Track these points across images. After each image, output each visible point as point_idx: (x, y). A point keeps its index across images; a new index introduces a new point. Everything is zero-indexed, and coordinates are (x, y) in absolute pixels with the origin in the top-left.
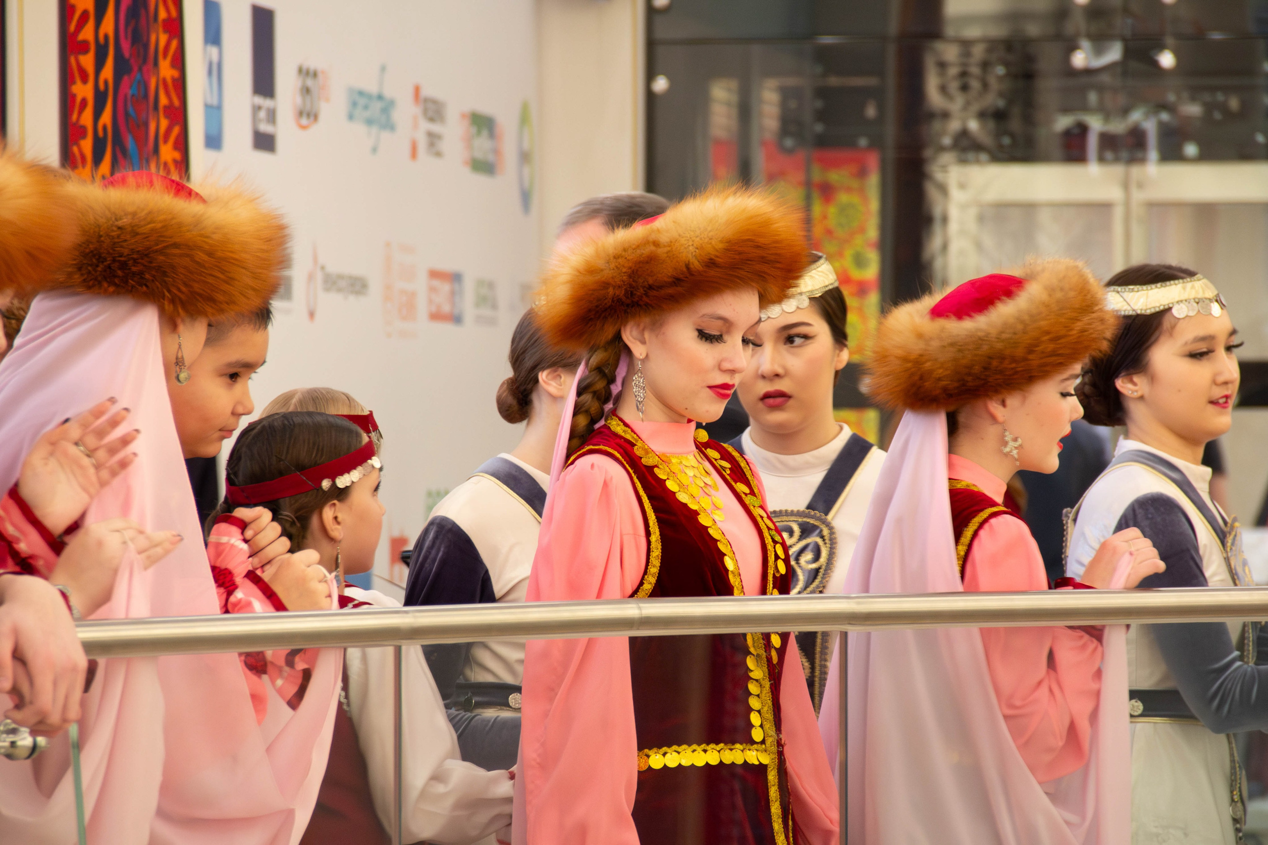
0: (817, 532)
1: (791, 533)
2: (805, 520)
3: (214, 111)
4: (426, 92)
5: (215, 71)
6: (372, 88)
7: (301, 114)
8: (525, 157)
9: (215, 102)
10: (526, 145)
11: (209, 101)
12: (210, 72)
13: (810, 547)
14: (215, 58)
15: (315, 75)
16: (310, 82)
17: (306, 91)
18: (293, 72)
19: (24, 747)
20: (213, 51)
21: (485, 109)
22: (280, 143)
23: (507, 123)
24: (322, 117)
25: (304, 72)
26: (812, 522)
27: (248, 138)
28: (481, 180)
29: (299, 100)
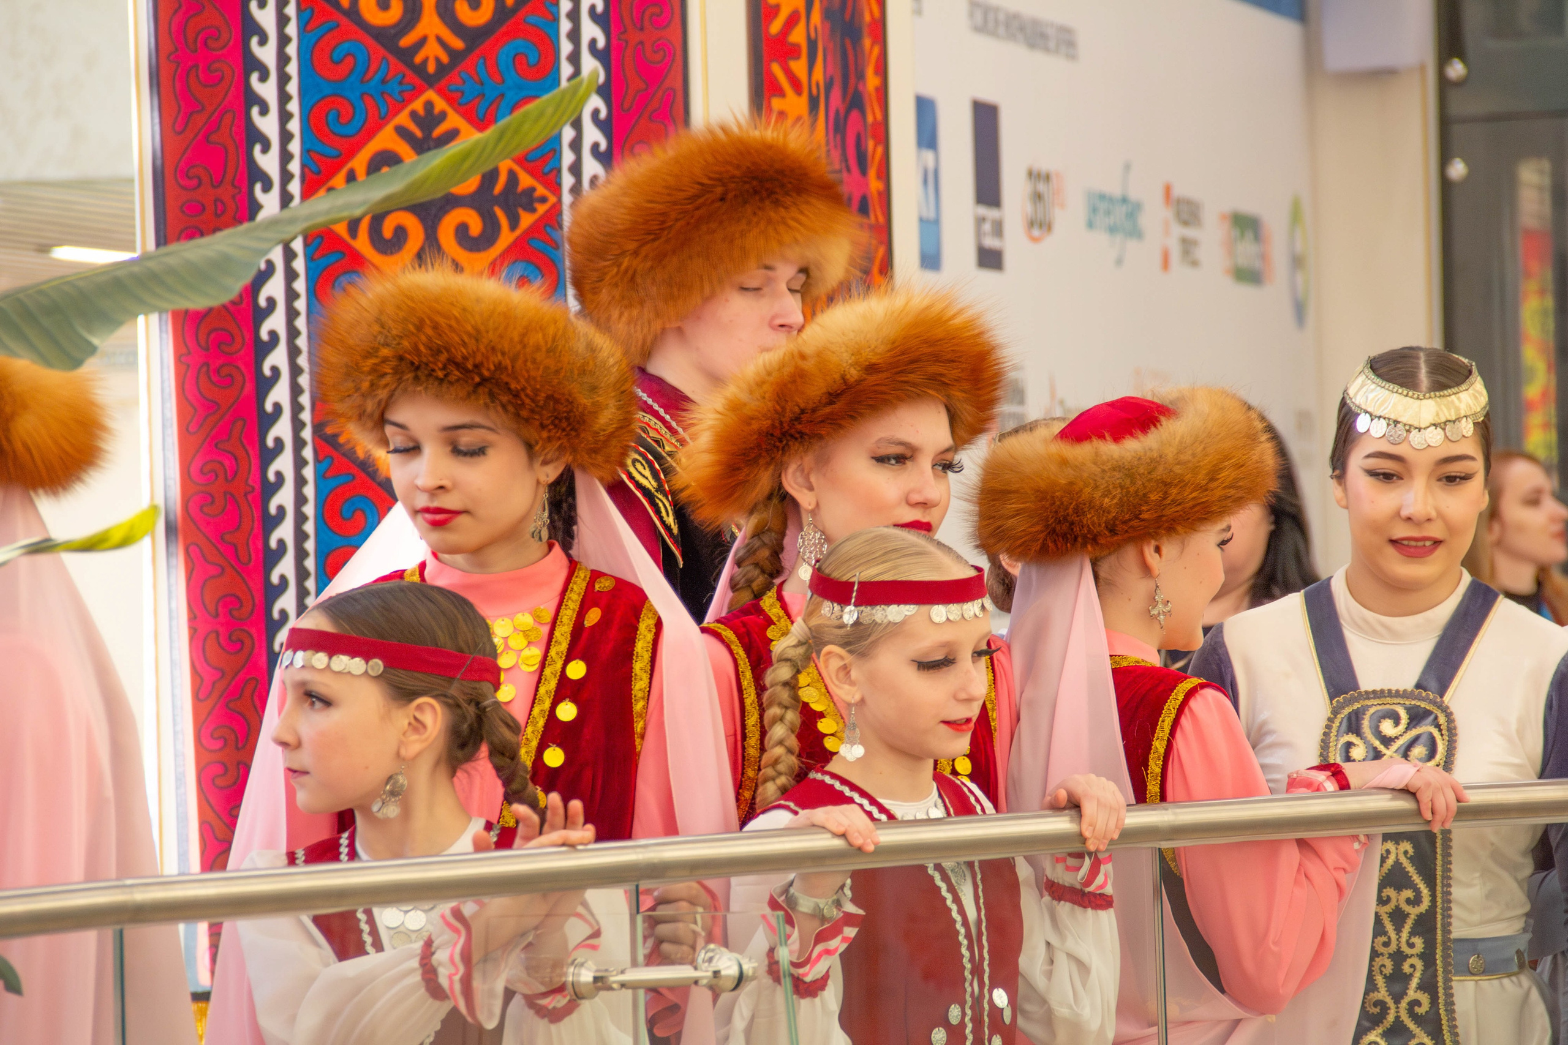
0: (1432, 717)
1: (1397, 721)
2: (1413, 702)
3: (930, 227)
4: (1178, 191)
5: (932, 180)
6: (1114, 189)
7: (1031, 224)
8: (1297, 262)
9: (932, 215)
10: (1299, 247)
11: (925, 214)
12: (925, 181)
13: (1423, 739)
14: (931, 164)
15: (1047, 178)
16: (1041, 187)
17: (1038, 197)
18: (1023, 175)
19: (728, 977)
20: (929, 156)
21: (1248, 207)
22: (1008, 259)
23: (1276, 224)
24: (1058, 227)
25: (1034, 176)
26: (1423, 706)
27: (970, 256)
28: (1246, 291)
29: (1029, 208)
